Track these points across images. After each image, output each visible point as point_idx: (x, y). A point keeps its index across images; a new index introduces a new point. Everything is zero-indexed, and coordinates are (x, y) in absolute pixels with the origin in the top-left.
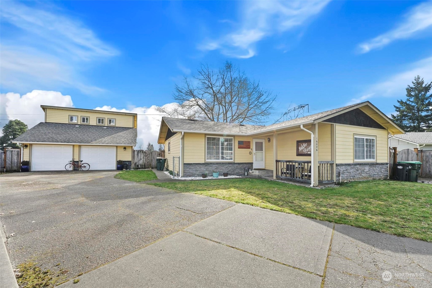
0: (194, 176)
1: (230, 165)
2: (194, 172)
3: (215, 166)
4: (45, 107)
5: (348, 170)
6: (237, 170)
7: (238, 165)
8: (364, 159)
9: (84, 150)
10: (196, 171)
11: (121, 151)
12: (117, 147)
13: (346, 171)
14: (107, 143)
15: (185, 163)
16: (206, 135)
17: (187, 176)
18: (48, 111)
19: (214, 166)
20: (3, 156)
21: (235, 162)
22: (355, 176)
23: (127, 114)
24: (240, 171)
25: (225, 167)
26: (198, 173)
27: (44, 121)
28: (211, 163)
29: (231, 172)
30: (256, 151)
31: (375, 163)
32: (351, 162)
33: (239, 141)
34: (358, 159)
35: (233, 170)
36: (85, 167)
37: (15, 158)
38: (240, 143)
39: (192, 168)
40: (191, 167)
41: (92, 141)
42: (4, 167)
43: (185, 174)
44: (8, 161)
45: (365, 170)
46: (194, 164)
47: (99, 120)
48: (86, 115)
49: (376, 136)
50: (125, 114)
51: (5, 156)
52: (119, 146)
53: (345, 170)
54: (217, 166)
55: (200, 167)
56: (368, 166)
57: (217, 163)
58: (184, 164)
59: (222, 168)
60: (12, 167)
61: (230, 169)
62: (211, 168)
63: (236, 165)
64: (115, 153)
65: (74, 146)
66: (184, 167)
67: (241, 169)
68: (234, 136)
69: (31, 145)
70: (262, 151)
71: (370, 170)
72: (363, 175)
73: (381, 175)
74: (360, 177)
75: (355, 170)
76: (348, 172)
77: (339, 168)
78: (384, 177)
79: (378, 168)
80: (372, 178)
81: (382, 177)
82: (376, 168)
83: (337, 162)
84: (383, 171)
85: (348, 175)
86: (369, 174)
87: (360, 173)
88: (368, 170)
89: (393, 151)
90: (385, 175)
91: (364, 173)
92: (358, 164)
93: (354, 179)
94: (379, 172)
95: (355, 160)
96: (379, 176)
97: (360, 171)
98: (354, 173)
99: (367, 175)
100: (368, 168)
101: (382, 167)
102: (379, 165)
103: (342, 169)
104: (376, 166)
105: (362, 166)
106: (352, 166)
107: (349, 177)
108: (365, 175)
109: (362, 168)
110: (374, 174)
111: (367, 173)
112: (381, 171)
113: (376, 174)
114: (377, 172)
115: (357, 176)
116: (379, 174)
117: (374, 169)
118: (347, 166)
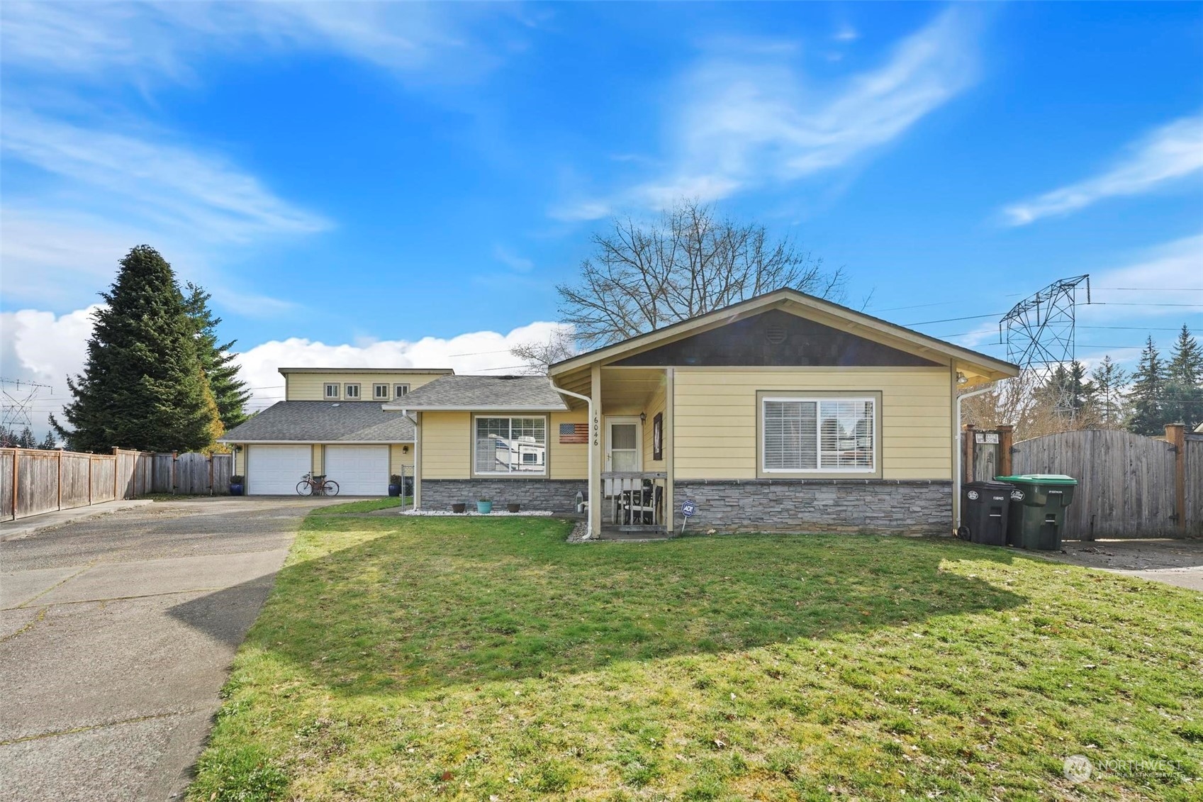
0: (445, 509)
1: (537, 486)
2: (446, 500)
3: (496, 486)
4: (285, 371)
5: (727, 500)
6: (556, 498)
7: (559, 486)
8: (816, 467)
9: (331, 453)
10: (449, 497)
11: (398, 453)
12: (390, 445)
13: (722, 503)
14: (369, 439)
15: (424, 478)
16: (472, 413)
17: (428, 509)
18: (291, 377)
19: (492, 486)
20: (209, 467)
21: (552, 478)
22: (762, 519)
23: (432, 372)
24: (565, 500)
25: (523, 489)
26: (455, 503)
27: (284, 399)
28: (486, 480)
29: (539, 502)
30: (614, 450)
31: (867, 481)
32: (750, 475)
33: (561, 425)
34: (785, 468)
35: (544, 496)
36: (331, 488)
37: (225, 469)
38: (564, 428)
39: (441, 489)
40: (437, 487)
41: (343, 435)
42: (210, 487)
43: (423, 503)
44: (216, 476)
45: (815, 503)
46: (444, 481)
47: (379, 388)
48: (353, 380)
49: (881, 391)
50: (427, 372)
51: (212, 466)
52: (394, 444)
53: (717, 498)
54: (502, 486)
55: (460, 490)
56: (834, 489)
57: (501, 481)
58: (423, 481)
59: (515, 491)
60: (221, 487)
61: (535, 494)
62: (485, 490)
63: (553, 486)
64: (387, 459)
65: (313, 445)
66: (422, 487)
67: (569, 496)
68: (548, 414)
69: (247, 445)
70: (635, 448)
71: (845, 503)
72: (807, 516)
73: (909, 522)
74: (790, 522)
75: (765, 501)
76: (731, 506)
77: (688, 491)
78: (926, 527)
79: (887, 497)
80: (856, 528)
81: (914, 528)
82: (880, 497)
83: (680, 475)
84: (923, 508)
85: (729, 514)
86: (835, 516)
87: (788, 510)
88: (831, 502)
89: (995, 440)
90: (930, 521)
91: (812, 509)
92: (776, 482)
93: (756, 527)
94: (893, 510)
95: (765, 471)
96: (895, 523)
97: (788, 504)
98: (760, 508)
99: (828, 519)
100: (834, 496)
101: (914, 494)
102: (893, 489)
103: (700, 496)
104: (878, 489)
105: (800, 489)
106: (748, 488)
107: (737, 521)
108: (816, 518)
109: (801, 495)
110: (868, 514)
111: (824, 510)
112: (907, 506)
113: (877, 518)
114: (880, 510)
115: (775, 519)
116: (895, 516)
117: (868, 498)
118: (722, 488)
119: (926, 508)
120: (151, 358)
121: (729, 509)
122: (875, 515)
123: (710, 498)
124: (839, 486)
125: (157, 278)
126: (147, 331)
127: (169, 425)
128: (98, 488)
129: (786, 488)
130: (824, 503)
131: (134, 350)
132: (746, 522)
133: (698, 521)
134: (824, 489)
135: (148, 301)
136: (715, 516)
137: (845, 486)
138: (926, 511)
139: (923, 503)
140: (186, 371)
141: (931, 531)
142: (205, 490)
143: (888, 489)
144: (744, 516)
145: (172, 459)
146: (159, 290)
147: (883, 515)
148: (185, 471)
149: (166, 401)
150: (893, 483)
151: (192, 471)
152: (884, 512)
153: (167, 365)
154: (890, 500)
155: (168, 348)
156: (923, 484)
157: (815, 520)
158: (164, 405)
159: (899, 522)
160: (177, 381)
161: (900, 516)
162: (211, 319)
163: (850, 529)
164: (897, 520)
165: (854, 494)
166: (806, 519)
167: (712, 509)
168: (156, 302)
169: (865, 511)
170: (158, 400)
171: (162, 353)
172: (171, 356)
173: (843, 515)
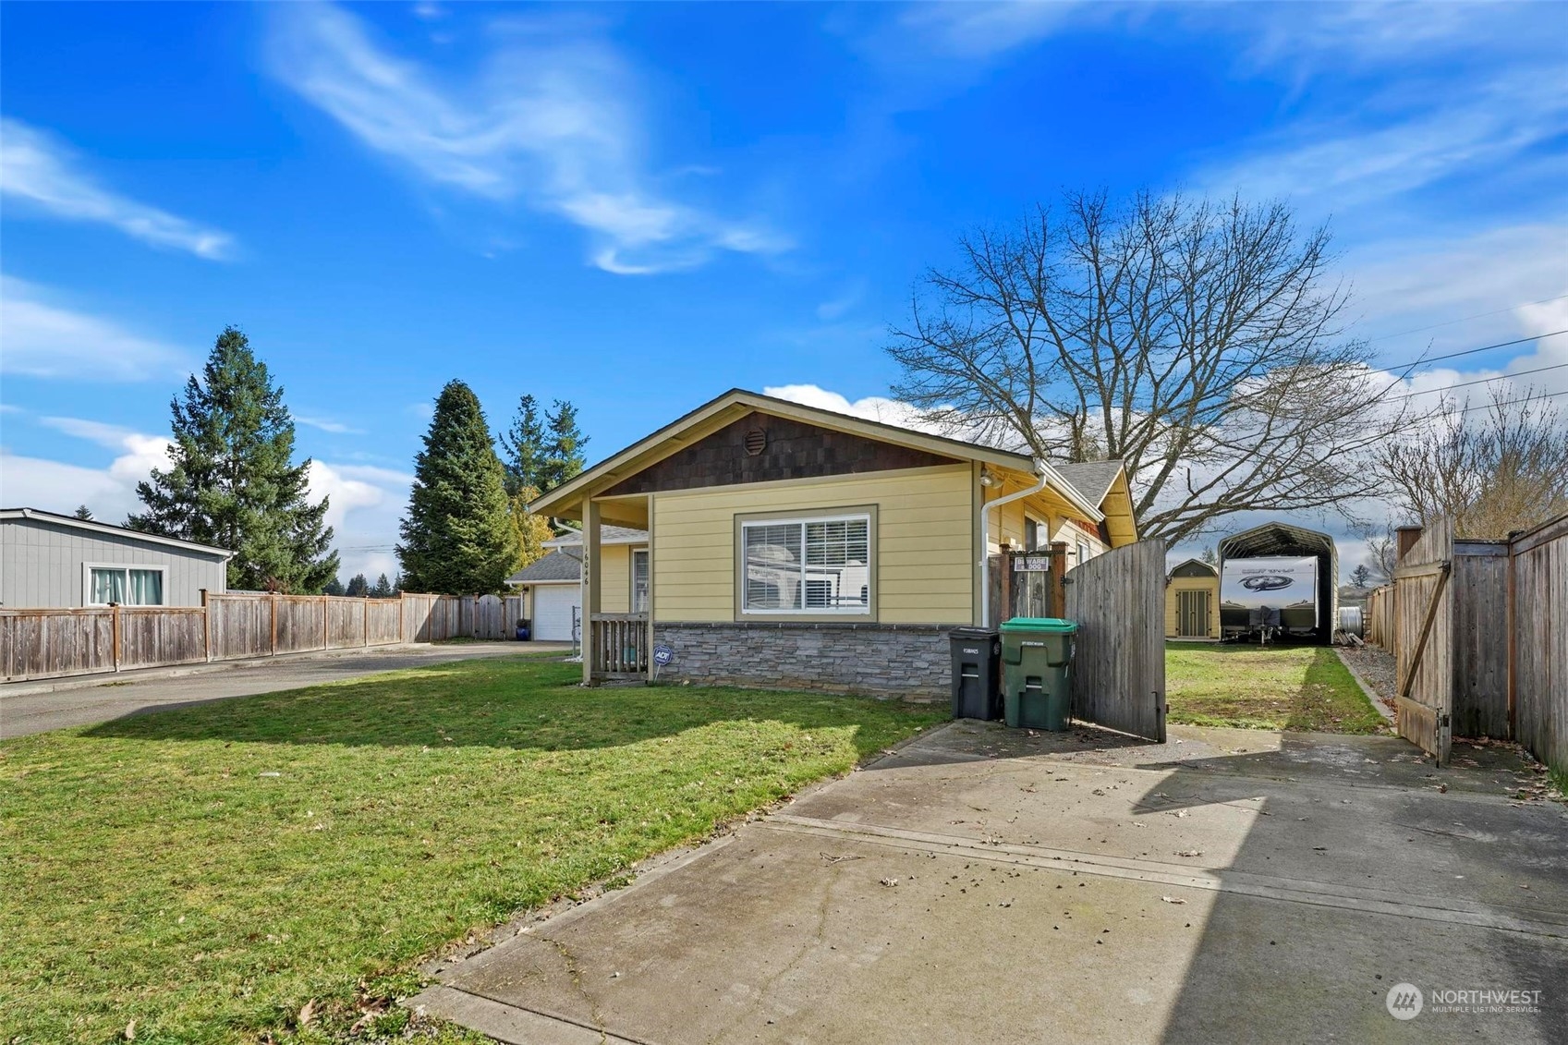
5: (704, 646)
8: (800, 607)
13: (700, 649)
16: (631, 547)
20: (503, 610)
22: (740, 670)
32: (728, 617)
34: (767, 608)
37: (515, 613)
44: (508, 621)
45: (798, 653)
49: (877, 505)
51: (505, 609)
53: (695, 643)
56: (818, 635)
60: (512, 631)
69: (533, 586)
71: (832, 654)
72: (786, 669)
73: (912, 682)
74: (769, 675)
75: (743, 649)
76: (709, 654)
77: (668, 635)
78: (936, 691)
79: (885, 648)
80: (846, 687)
81: (918, 692)
82: (874, 647)
83: (662, 616)
84: (932, 663)
85: (707, 663)
86: (820, 670)
87: (767, 661)
88: (815, 652)
89: (1043, 566)
90: (941, 682)
91: (794, 661)
92: (752, 626)
93: (733, 679)
94: (891, 665)
95: (745, 612)
96: (893, 683)
97: (767, 653)
98: (738, 657)
99: (812, 673)
100: (820, 644)
101: (919, 644)
102: (892, 636)
103: (680, 640)
104: (871, 636)
105: (780, 634)
106: (727, 633)
107: (714, 672)
108: (798, 671)
109: (782, 642)
110: (859, 670)
111: (807, 663)
112: (910, 660)
113: (871, 675)
114: (875, 665)
115: (753, 671)
116: (894, 673)
117: (860, 648)
118: (699, 632)
119: (937, 664)
120: (457, 496)
121: (707, 657)
122: (869, 671)
123: (688, 643)
124: (825, 631)
125: (463, 412)
126: (453, 470)
127: (473, 567)
128: (376, 630)
129: (765, 634)
130: (807, 653)
131: (440, 489)
132: (724, 674)
133: (676, 670)
134: (807, 635)
135: (454, 436)
136: (693, 665)
137: (831, 632)
138: (936, 669)
139: (931, 657)
140: (490, 508)
141: (943, 697)
142: (500, 635)
143: (884, 636)
144: (721, 666)
145: (473, 602)
146: (466, 424)
147: (878, 671)
148: (484, 615)
149: (470, 541)
150: (889, 628)
151: (489, 615)
152: (880, 667)
153: (472, 503)
154: (888, 649)
155: (472, 485)
156: (929, 630)
157: (796, 674)
158: (467, 546)
159: (898, 682)
160: (481, 519)
161: (900, 673)
162: (579, 438)
163: (839, 687)
164: (896, 678)
165: (842, 642)
166: (786, 673)
167: (691, 657)
168: (463, 438)
169: (856, 666)
170: (462, 540)
171: (466, 491)
172: (474, 493)
173: (829, 670)
